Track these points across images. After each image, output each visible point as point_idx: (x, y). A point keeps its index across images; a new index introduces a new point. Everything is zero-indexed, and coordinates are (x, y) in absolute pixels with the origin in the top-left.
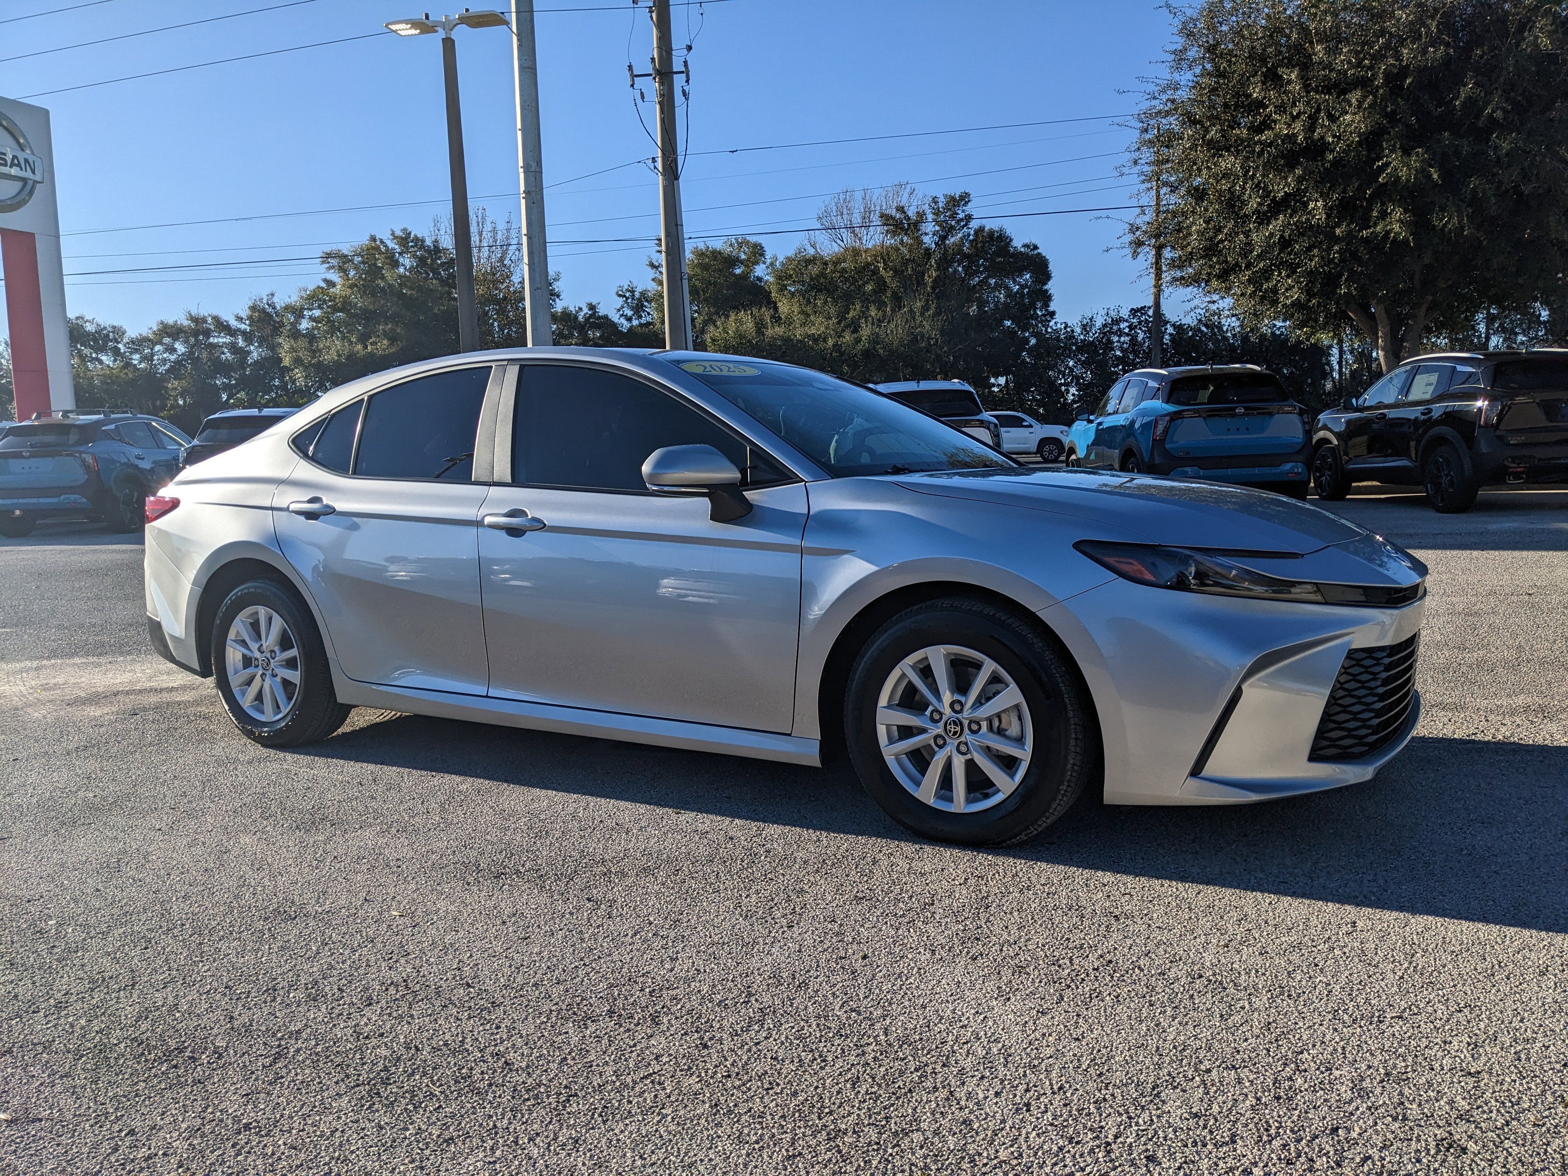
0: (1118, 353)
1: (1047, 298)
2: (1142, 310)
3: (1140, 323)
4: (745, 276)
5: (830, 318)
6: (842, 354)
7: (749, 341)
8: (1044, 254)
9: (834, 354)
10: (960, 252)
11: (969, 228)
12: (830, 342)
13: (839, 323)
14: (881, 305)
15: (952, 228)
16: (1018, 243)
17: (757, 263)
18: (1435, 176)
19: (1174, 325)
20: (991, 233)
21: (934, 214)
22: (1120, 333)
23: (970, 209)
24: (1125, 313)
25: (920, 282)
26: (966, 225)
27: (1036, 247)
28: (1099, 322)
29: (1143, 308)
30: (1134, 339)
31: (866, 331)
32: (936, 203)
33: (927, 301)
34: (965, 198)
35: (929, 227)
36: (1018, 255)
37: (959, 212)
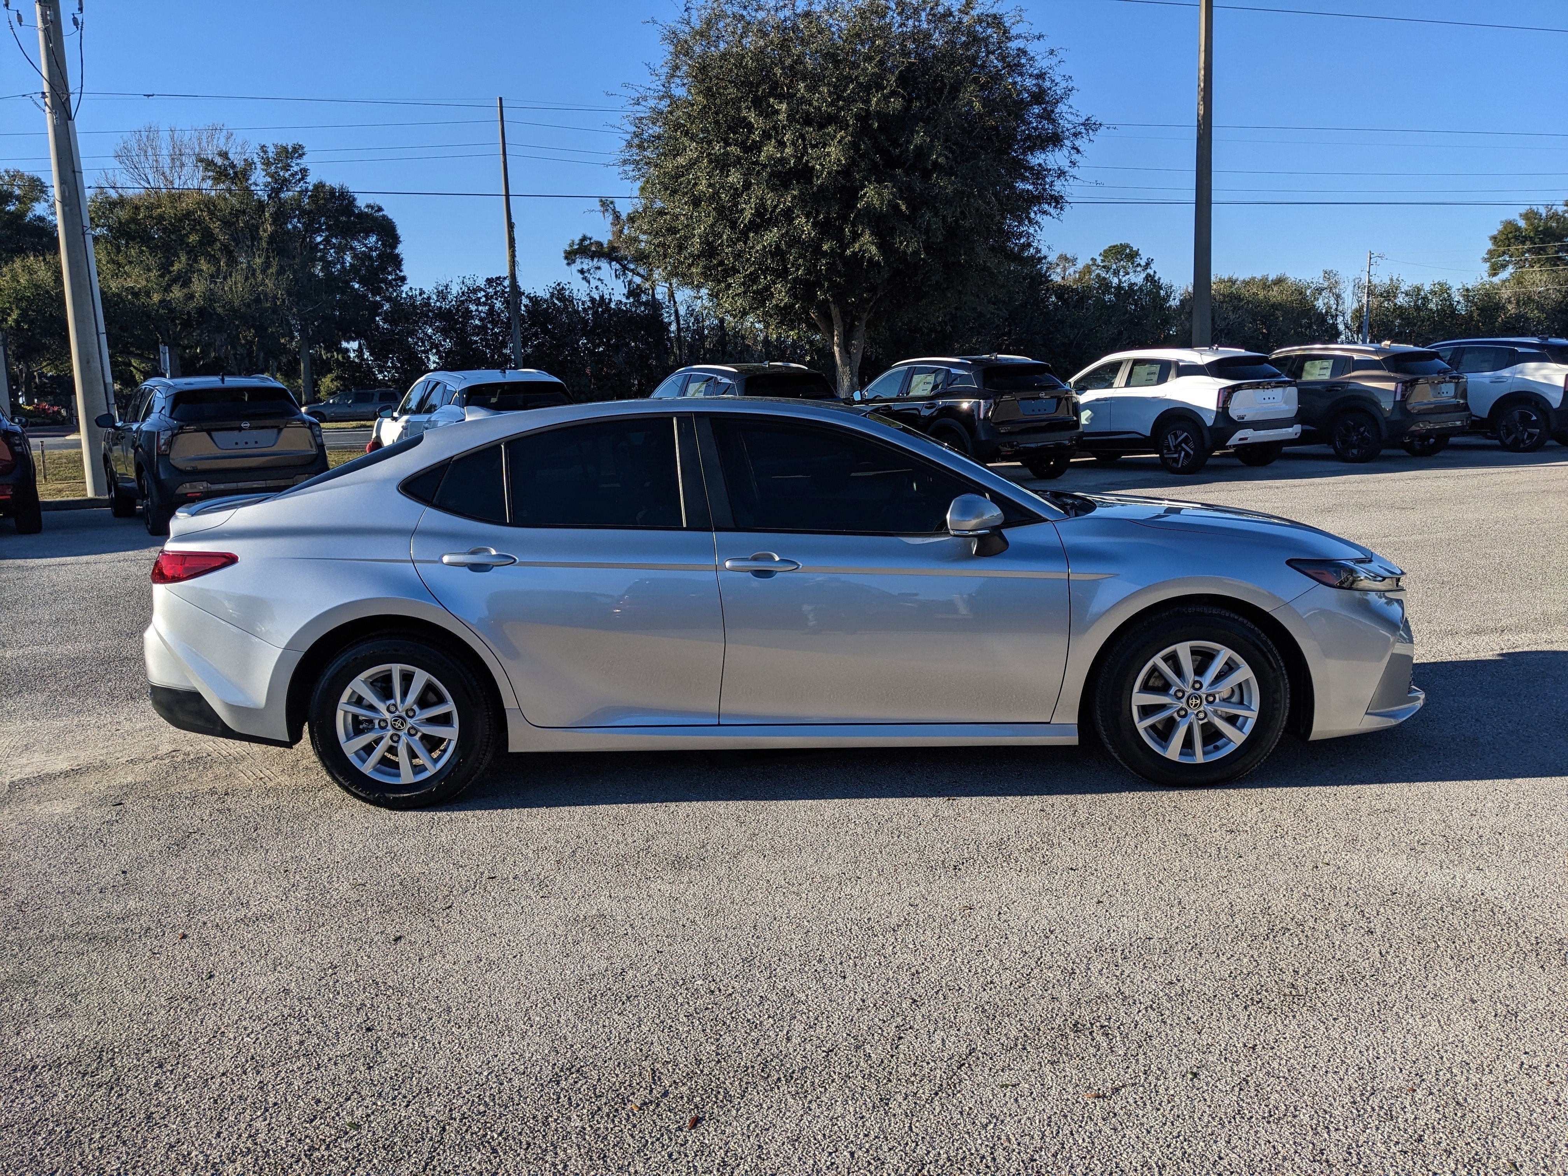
0: (477, 322)
1: (397, 262)
2: (499, 280)
3: (496, 293)
4: (19, 215)
5: (149, 270)
6: (171, 311)
7: (47, 292)
8: (390, 217)
9: (161, 311)
10: (299, 207)
11: (306, 183)
12: (156, 298)
13: (162, 276)
14: (213, 259)
15: (285, 180)
16: (362, 202)
17: (37, 200)
18: (903, 208)
19: (528, 297)
20: (332, 191)
21: (263, 164)
22: (478, 302)
23: (304, 162)
24: (481, 283)
25: (255, 237)
26: (303, 179)
27: (380, 209)
28: (455, 289)
29: (498, 278)
30: (492, 307)
31: (198, 287)
32: (265, 152)
33: (268, 257)
34: (297, 151)
35: (259, 179)
36: (362, 215)
37: (293, 165)
